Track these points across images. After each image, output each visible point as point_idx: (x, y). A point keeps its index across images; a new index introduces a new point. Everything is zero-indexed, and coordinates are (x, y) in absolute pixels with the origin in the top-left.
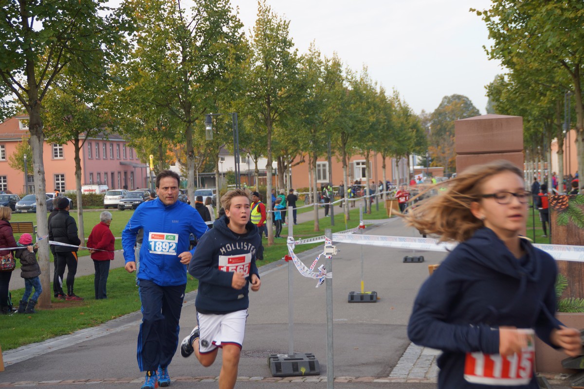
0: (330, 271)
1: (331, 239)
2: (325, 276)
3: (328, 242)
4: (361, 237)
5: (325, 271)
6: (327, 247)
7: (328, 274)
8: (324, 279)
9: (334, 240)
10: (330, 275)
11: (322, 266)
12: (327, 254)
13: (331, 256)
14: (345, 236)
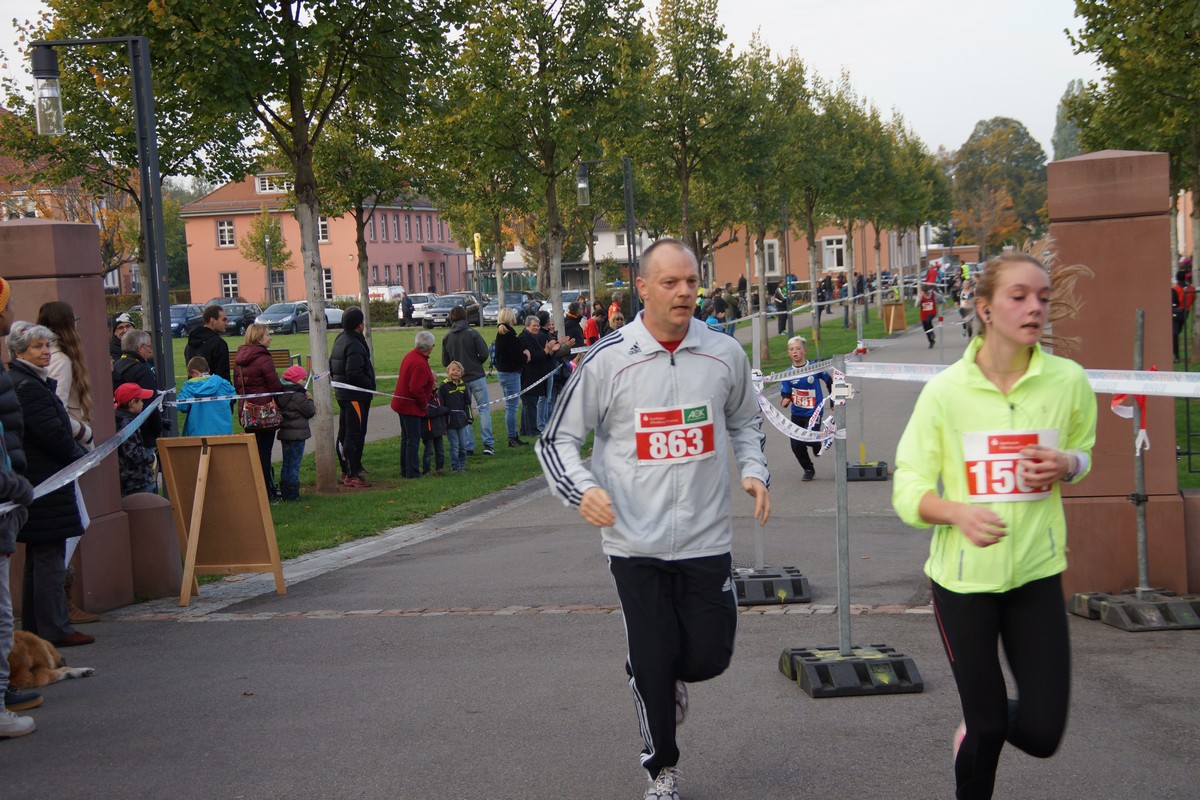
0: (842, 426)
1: (844, 372)
2: (832, 435)
3: (838, 377)
4: (900, 368)
5: (835, 426)
6: (837, 386)
7: (838, 432)
8: (831, 440)
9: (850, 373)
10: (842, 434)
11: (830, 417)
12: (837, 397)
13: (843, 401)
14: (870, 367)
